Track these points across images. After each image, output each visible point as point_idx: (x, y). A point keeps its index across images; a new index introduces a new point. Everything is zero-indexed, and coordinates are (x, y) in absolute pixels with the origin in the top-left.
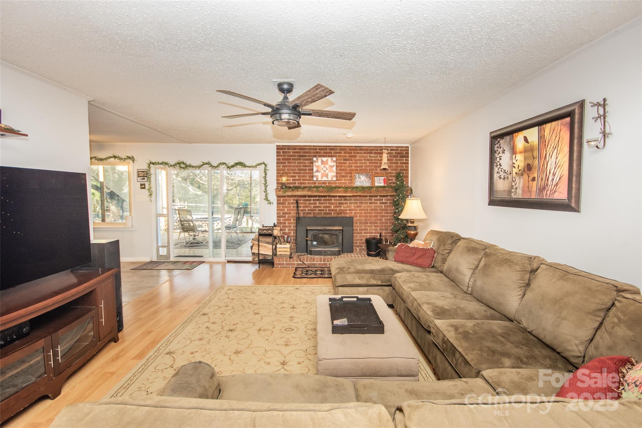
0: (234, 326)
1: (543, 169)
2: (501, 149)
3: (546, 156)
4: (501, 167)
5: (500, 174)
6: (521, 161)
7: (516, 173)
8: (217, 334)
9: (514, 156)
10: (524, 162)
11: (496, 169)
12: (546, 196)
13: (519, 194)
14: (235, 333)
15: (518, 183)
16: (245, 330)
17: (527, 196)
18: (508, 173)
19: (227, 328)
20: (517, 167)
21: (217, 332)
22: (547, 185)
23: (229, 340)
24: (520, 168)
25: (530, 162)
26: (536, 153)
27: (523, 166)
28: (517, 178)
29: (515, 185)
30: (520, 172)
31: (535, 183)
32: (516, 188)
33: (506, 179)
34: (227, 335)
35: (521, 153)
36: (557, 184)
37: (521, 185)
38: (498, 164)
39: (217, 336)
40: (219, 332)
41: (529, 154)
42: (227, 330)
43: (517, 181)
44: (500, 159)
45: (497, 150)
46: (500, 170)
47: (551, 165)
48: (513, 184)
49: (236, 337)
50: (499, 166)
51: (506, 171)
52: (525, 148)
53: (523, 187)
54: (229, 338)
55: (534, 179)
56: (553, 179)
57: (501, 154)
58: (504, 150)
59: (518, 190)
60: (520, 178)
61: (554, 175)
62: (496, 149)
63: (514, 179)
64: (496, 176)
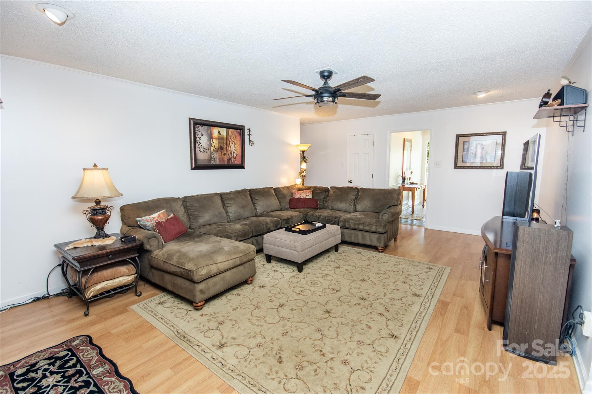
0: (359, 302)
1: (228, 150)
2: (200, 133)
3: (229, 144)
4: (201, 145)
5: (200, 149)
6: (216, 144)
7: (213, 150)
8: (378, 299)
9: (212, 140)
10: (218, 144)
11: (197, 145)
12: (231, 162)
13: (217, 162)
14: (360, 295)
15: (215, 156)
16: (351, 295)
17: (222, 163)
18: (207, 149)
19: (367, 303)
20: (214, 147)
21: (378, 301)
22: (231, 157)
23: (368, 291)
24: (215, 147)
25: (222, 145)
26: (225, 142)
27: (218, 147)
28: (214, 153)
29: (214, 156)
30: (216, 149)
31: (225, 156)
32: (214, 158)
33: (205, 153)
34: (368, 295)
35: (216, 139)
36: (235, 158)
37: (218, 157)
38: (198, 142)
39: (378, 297)
40: (376, 300)
41: (221, 141)
42: (367, 300)
43: (215, 154)
44: (200, 139)
45: (197, 133)
46: (200, 146)
47: (232, 148)
48: (212, 156)
49: (361, 291)
50: (199, 144)
51: (205, 148)
52: (218, 137)
53: (219, 158)
54: (367, 292)
55: (225, 154)
56: (233, 155)
57: (200, 136)
58: (203, 134)
59: (216, 160)
60: (216, 153)
61: (234, 153)
62: (196, 131)
63: (212, 153)
64: (197, 150)
